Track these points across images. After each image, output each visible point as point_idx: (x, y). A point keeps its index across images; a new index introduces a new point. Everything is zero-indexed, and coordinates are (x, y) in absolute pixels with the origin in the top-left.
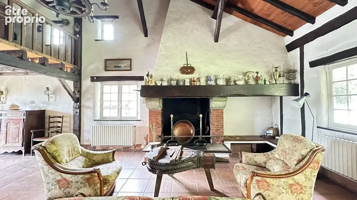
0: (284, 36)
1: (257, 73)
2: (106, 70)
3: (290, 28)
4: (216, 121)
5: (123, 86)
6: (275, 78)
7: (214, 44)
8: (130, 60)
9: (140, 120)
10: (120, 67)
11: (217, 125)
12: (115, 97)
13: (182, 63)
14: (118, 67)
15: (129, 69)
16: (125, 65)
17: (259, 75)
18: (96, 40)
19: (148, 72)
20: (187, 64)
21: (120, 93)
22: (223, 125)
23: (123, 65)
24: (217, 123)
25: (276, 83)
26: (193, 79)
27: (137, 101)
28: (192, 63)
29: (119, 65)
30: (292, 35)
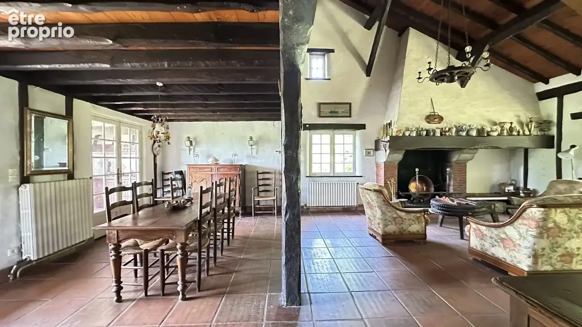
0: (535, 82)
1: (511, 123)
2: (320, 116)
3: (546, 75)
4: (459, 176)
5: (336, 136)
6: (530, 127)
7: (461, 90)
8: (350, 104)
9: (361, 176)
10: (337, 112)
11: (459, 181)
12: (327, 149)
13: (428, 111)
14: (334, 112)
15: (348, 115)
16: (343, 110)
17: (513, 126)
18: (307, 79)
19: (391, 121)
20: (434, 112)
21: (332, 143)
22: (466, 181)
23: (340, 111)
24: (459, 178)
25: (530, 135)
26: (444, 129)
27: (354, 154)
28: (439, 111)
29: (337, 110)
30: (547, 82)
